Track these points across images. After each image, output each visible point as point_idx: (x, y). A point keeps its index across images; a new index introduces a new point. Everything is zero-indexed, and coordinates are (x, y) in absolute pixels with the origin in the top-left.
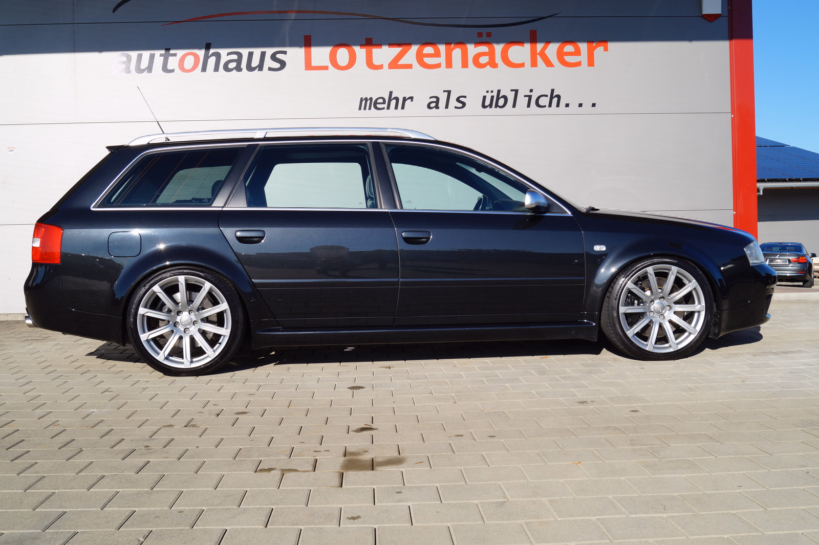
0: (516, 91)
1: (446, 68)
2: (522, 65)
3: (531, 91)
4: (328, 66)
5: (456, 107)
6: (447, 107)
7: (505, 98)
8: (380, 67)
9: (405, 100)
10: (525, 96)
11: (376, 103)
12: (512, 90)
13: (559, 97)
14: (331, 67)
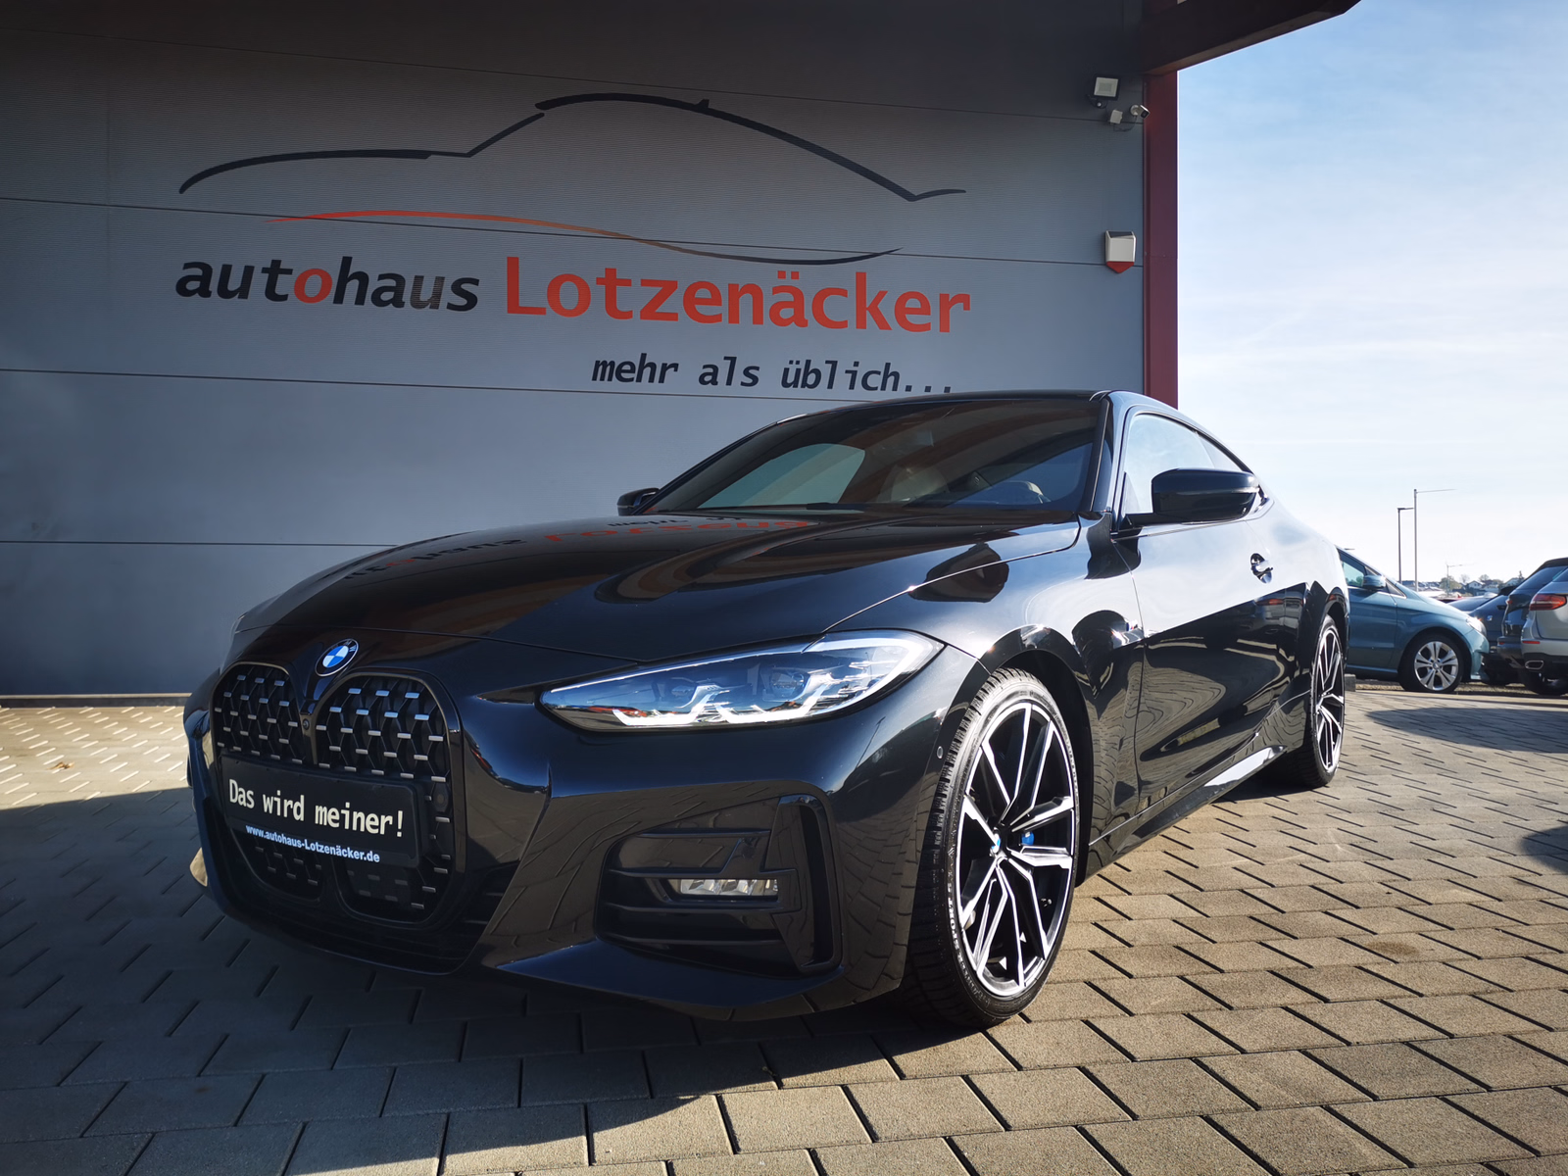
0: (834, 364)
1: (730, 322)
2: (843, 325)
3: (856, 364)
4: (544, 309)
5: (743, 384)
6: (729, 382)
7: (817, 373)
8: (628, 315)
9: (665, 367)
10: (847, 372)
11: (620, 370)
12: (827, 362)
13: (896, 375)
14: (549, 310)
